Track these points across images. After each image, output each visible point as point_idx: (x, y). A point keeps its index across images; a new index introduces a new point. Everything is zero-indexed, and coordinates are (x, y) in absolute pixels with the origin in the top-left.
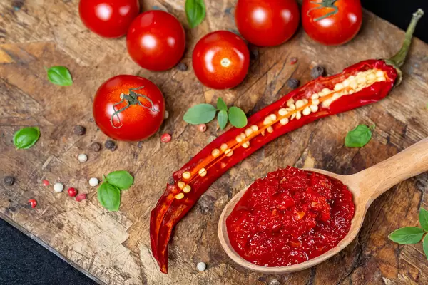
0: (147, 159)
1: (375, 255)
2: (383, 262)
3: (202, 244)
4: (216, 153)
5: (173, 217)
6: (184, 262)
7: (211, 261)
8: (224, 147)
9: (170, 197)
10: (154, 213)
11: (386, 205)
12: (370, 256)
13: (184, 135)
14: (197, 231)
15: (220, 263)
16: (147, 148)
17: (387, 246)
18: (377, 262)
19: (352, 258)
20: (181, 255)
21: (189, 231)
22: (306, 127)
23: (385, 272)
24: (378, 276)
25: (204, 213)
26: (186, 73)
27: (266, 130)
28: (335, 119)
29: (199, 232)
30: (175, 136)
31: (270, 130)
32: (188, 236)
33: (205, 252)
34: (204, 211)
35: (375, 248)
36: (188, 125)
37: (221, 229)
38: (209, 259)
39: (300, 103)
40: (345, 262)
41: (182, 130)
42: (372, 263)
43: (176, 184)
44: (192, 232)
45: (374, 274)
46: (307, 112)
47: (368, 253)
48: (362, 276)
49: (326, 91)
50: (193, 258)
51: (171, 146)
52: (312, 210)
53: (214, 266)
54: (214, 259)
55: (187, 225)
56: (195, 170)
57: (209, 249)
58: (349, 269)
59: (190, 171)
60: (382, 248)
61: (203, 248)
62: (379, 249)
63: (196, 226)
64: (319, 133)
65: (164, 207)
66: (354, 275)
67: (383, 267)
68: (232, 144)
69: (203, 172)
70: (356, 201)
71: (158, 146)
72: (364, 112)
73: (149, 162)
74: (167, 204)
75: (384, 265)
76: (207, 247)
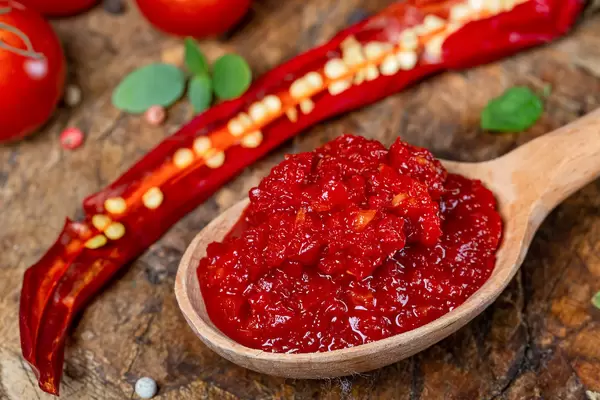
0: (26, 185)
1: (564, 345)
2: (584, 358)
3: (149, 343)
4: (183, 159)
5: (79, 286)
6: (106, 383)
7: (171, 377)
8: (202, 145)
9: (74, 247)
10: (33, 277)
11: (586, 243)
12: (553, 347)
13: (114, 134)
14: (139, 317)
15: (192, 380)
16: (30, 163)
17: (592, 325)
18: (570, 359)
19: (510, 355)
20: (100, 370)
21: (119, 318)
22: (392, 102)
23: (591, 381)
24: (574, 389)
25: (156, 282)
26: (122, 20)
27: (298, 107)
28: (457, 82)
29: (143, 319)
30: (93, 136)
31: (307, 107)
32: (115, 330)
33: (155, 359)
34: (156, 277)
35: (562, 332)
36: (125, 115)
37: (184, 282)
38: (165, 374)
39: (374, 50)
40: (493, 364)
41: (109, 124)
42: (558, 362)
43: (88, 222)
44: (127, 320)
45: (564, 385)
46: (390, 68)
47: (546, 342)
48: (536, 390)
49: (432, 23)
50: (126, 374)
51: (83, 154)
52: (394, 212)
53: (177, 388)
54: (176, 372)
55: (115, 307)
56: (136, 195)
57: (166, 353)
58: (503, 377)
59: (125, 196)
60: (581, 329)
61: (151, 352)
62: (572, 332)
63: (137, 308)
64: (422, 112)
65: (59, 265)
66: (515, 390)
67: (585, 370)
68: (219, 137)
69: (153, 199)
70: (506, 210)
71: (55, 155)
72: (523, 65)
73: (33, 189)
74: (65, 260)
75: (588, 365)
76: (161, 350)
